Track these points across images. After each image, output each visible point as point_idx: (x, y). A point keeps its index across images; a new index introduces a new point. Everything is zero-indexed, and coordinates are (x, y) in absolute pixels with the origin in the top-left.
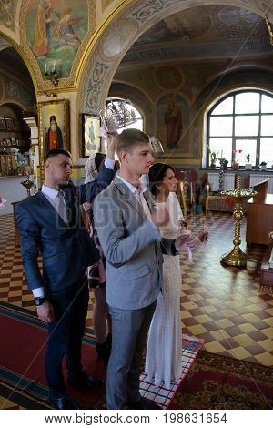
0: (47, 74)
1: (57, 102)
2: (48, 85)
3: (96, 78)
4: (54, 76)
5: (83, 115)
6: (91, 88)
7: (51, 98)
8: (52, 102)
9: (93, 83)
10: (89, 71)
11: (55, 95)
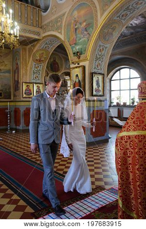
0: (74, 54)
1: (79, 67)
2: (75, 59)
3: (100, 53)
4: (78, 54)
5: (92, 73)
6: (97, 59)
7: (77, 65)
8: (76, 67)
9: (98, 56)
10: (95, 50)
11: (78, 64)
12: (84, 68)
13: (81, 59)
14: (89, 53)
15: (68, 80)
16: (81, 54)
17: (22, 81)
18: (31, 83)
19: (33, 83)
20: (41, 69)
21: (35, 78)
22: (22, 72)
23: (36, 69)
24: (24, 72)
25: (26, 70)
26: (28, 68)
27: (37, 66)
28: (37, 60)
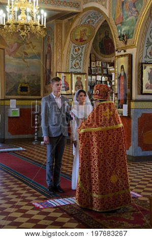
0: (119, 37)
1: (125, 55)
5: (142, 64)
7: (122, 53)
8: (122, 56)
11: (125, 51)
12: (130, 56)
13: (128, 44)
14: (136, 38)
15: (112, 71)
16: (128, 38)
17: (55, 71)
18: (69, 73)
19: (71, 73)
20: (83, 53)
21: (75, 65)
22: (56, 57)
23: (76, 53)
24: (58, 57)
25: (62, 54)
26: (65, 52)
27: (77, 48)
28: (77, 40)
